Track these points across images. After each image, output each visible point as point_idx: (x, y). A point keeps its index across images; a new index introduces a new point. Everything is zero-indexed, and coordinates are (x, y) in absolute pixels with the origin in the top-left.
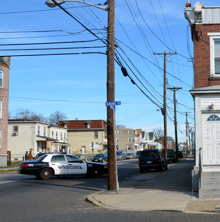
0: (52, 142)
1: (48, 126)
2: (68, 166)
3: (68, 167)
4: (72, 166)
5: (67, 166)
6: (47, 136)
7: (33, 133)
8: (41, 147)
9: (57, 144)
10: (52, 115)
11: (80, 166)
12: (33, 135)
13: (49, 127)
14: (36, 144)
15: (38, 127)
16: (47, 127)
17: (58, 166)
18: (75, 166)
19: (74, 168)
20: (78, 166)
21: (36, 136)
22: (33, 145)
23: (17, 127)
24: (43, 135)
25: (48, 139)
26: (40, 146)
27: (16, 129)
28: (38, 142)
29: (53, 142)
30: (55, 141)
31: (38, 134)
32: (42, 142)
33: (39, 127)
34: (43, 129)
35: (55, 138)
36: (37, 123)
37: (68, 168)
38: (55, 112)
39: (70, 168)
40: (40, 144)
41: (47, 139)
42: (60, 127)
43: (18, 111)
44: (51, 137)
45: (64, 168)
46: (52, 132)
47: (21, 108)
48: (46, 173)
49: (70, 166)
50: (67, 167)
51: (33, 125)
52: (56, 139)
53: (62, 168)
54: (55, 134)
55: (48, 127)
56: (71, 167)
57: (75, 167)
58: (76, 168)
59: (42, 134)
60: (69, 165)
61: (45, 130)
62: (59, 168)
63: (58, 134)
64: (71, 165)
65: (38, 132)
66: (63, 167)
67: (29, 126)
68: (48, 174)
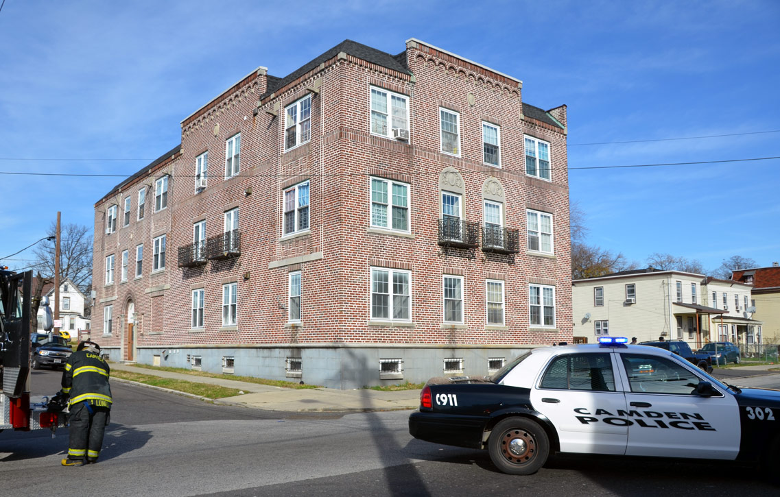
0: (712, 316)
1: (701, 280)
2: (631, 414)
3: (631, 419)
4: (648, 414)
5: (621, 412)
6: (699, 302)
7: (667, 298)
8: (687, 329)
9: (724, 320)
10: (725, 265)
11: (698, 416)
12: (667, 301)
13: (704, 284)
14: (674, 321)
15: (677, 284)
16: (699, 283)
17: (577, 410)
18: (669, 415)
19: (662, 425)
20: (685, 416)
21: (674, 303)
22: (668, 323)
23: (633, 286)
24: (690, 302)
25: (701, 311)
26: (683, 327)
27: (631, 290)
28: (679, 317)
29: (717, 318)
30: (721, 315)
31: (679, 299)
32: (690, 317)
33: (679, 284)
34: (691, 286)
35: (720, 307)
36: (673, 275)
37: (628, 423)
38: (732, 259)
39: (642, 424)
40: (685, 322)
41: (697, 309)
42: (733, 283)
43: (653, 259)
44: (711, 305)
45: (607, 421)
46: (714, 294)
47: (657, 254)
48: (520, 442)
49: (640, 410)
50: (626, 417)
51: (666, 280)
52: (723, 309)
53: (593, 420)
54: (720, 298)
55: (702, 284)
56: (646, 419)
57: (666, 420)
58: (674, 424)
59: (687, 299)
60: (632, 404)
61: (694, 290)
62: (582, 420)
63: (728, 298)
64: (648, 405)
65: (679, 295)
66: (601, 417)
67: (657, 282)
68: (525, 445)
